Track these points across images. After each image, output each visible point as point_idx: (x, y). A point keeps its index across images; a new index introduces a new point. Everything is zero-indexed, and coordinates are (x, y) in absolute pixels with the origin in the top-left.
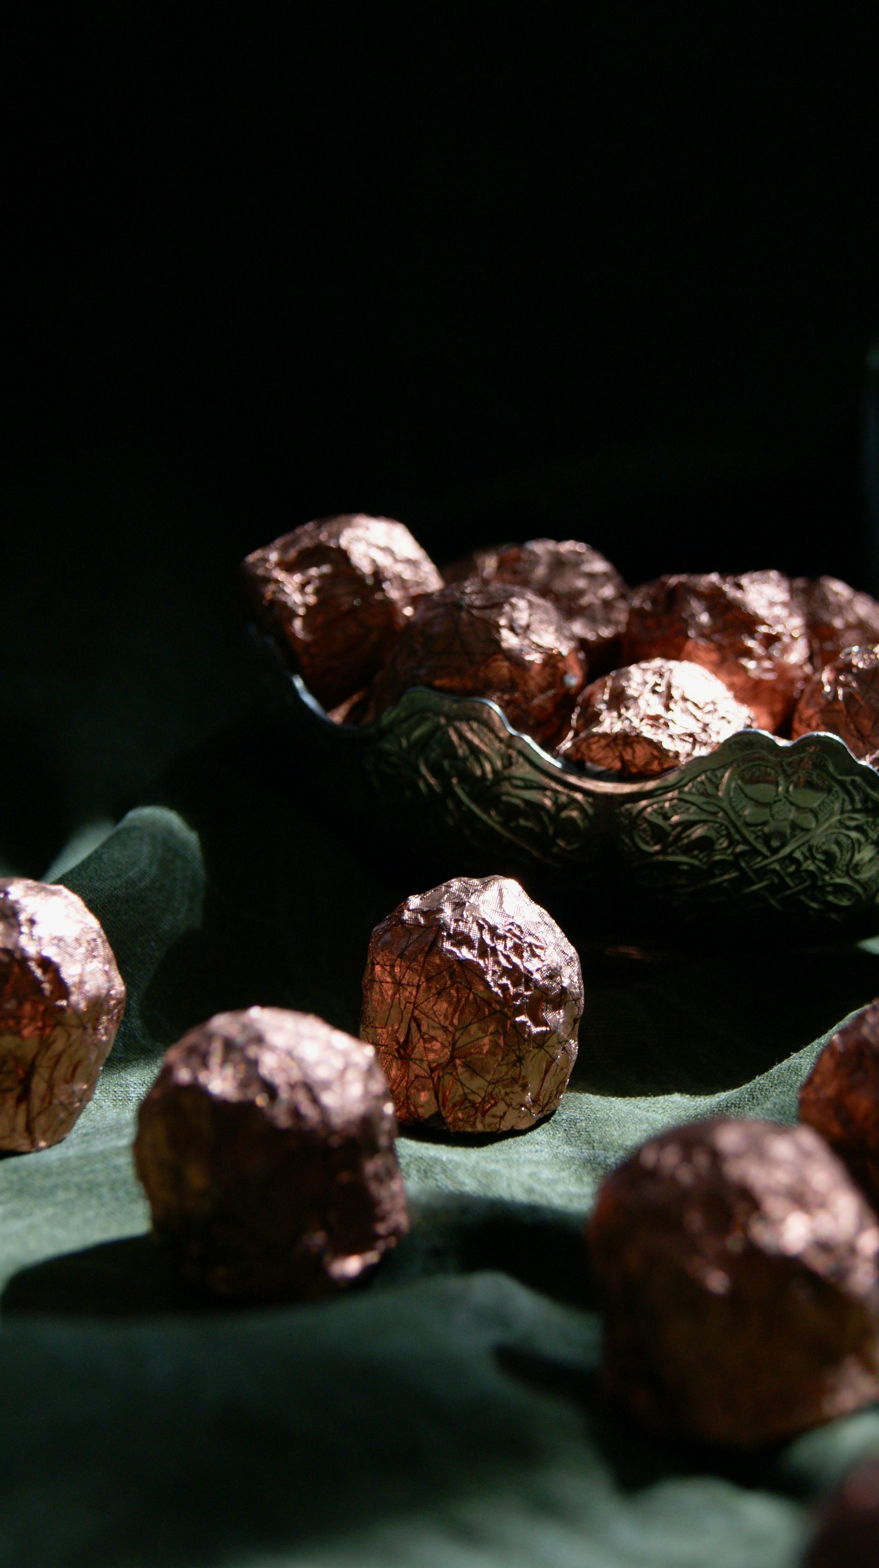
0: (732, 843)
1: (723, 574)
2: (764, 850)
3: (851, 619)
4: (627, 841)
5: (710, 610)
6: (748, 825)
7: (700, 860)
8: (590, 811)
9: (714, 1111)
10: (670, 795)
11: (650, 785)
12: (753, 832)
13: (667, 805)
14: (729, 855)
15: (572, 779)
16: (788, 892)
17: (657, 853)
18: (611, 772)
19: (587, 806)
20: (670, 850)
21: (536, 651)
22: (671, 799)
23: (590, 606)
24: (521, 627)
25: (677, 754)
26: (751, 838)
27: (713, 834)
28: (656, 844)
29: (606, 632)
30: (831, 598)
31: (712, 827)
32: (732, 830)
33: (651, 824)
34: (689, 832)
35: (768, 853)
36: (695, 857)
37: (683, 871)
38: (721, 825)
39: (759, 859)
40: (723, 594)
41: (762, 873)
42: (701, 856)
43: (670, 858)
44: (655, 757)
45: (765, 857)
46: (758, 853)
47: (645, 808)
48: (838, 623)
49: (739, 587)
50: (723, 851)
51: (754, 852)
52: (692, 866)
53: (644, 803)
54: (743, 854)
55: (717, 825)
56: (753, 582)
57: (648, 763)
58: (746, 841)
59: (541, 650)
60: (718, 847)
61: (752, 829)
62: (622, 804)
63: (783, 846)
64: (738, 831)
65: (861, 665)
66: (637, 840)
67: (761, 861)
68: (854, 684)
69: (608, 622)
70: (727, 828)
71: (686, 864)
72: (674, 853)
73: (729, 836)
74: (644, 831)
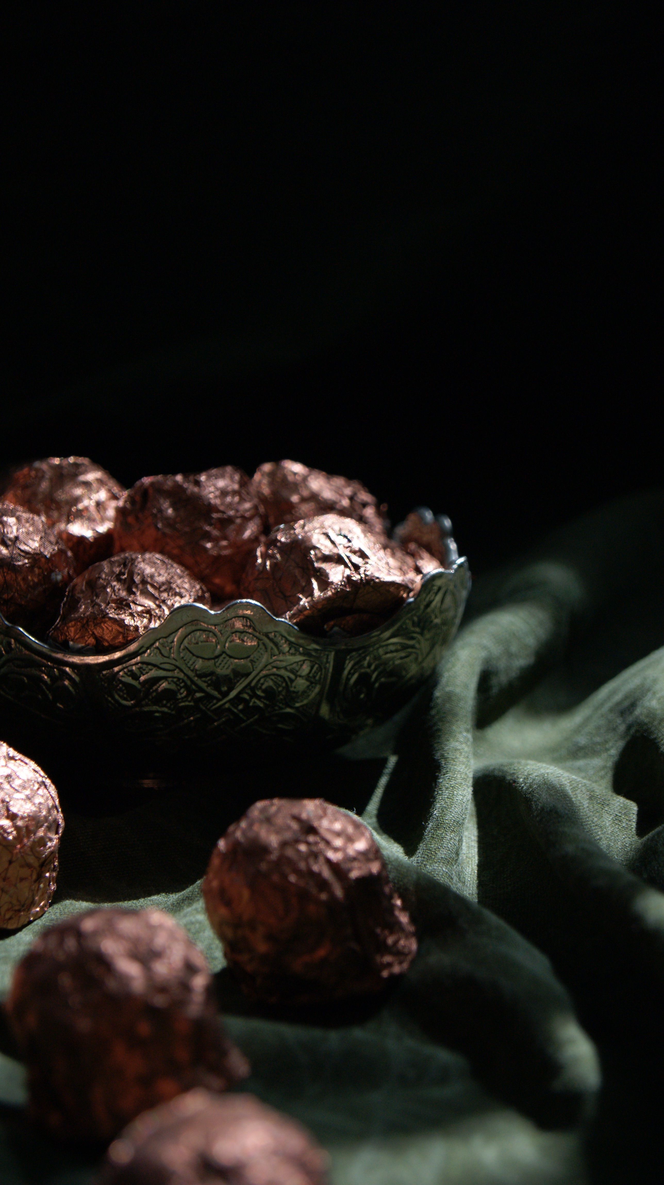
0: (190, 692)
1: (186, 474)
2: (216, 693)
3: (305, 493)
4: (110, 699)
5: (173, 505)
6: (200, 676)
7: (169, 708)
8: (77, 679)
9: (174, 904)
10: (134, 661)
11: (117, 655)
12: (205, 682)
13: (134, 668)
14: (190, 702)
15: (60, 656)
16: (243, 725)
17: (134, 706)
18: (88, 647)
19: (73, 676)
20: (144, 703)
21: (25, 558)
22: (136, 664)
23: (86, 509)
24: (10, 539)
25: (137, 628)
26: (204, 685)
27: (173, 687)
28: (132, 700)
29: (102, 529)
30: (290, 478)
31: (172, 681)
32: (189, 683)
33: (125, 684)
34: (155, 688)
35: (219, 696)
36: (165, 706)
37: (157, 717)
38: (179, 679)
39: (215, 701)
40: (184, 490)
41: (220, 711)
42: (169, 705)
43: (146, 709)
44: (120, 633)
45: (219, 700)
46: (213, 697)
47: (118, 672)
48: (295, 499)
49: (198, 483)
50: (185, 699)
51: (209, 697)
52: (163, 713)
53: (116, 669)
54: (200, 699)
55: (175, 680)
56: (209, 477)
57: (114, 638)
58: (201, 690)
59: (30, 556)
60: (179, 696)
61: (204, 679)
62: (100, 671)
63: (230, 689)
64: (193, 682)
65: (283, 540)
66: (117, 697)
67: (217, 703)
68: (278, 556)
69: (103, 520)
70: (183, 681)
71: (158, 712)
72: (147, 705)
73: (186, 687)
74: (121, 690)
